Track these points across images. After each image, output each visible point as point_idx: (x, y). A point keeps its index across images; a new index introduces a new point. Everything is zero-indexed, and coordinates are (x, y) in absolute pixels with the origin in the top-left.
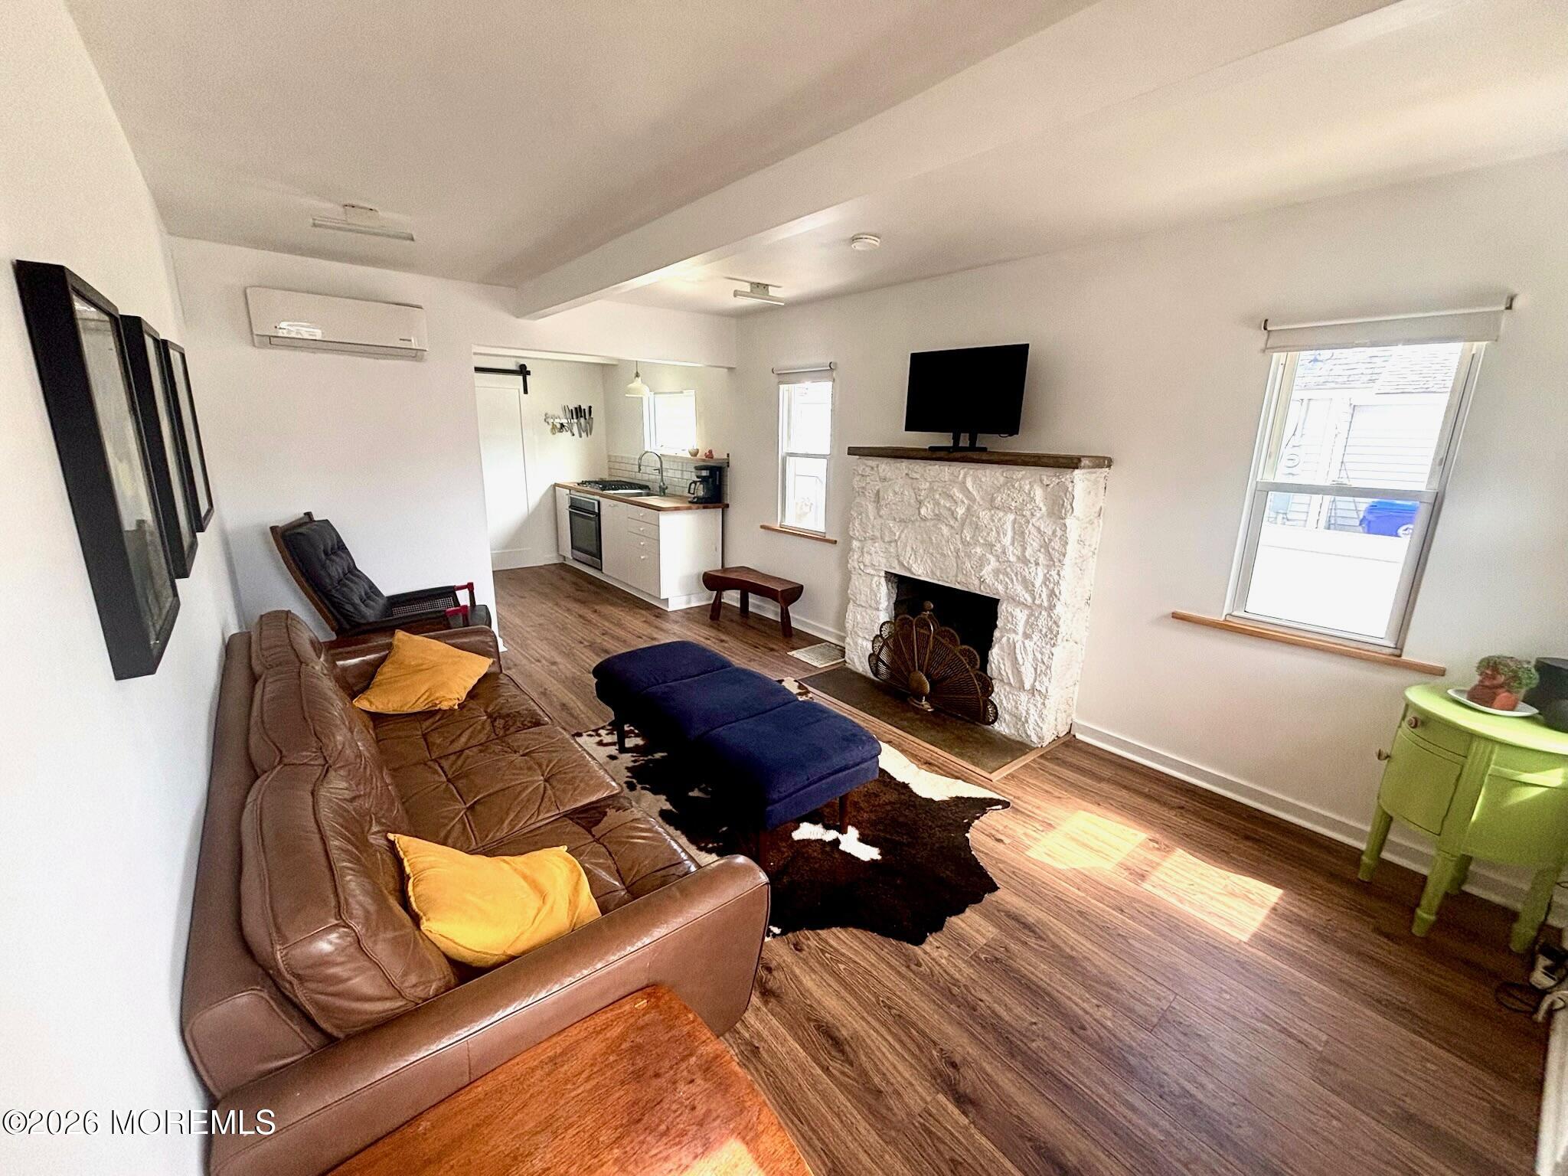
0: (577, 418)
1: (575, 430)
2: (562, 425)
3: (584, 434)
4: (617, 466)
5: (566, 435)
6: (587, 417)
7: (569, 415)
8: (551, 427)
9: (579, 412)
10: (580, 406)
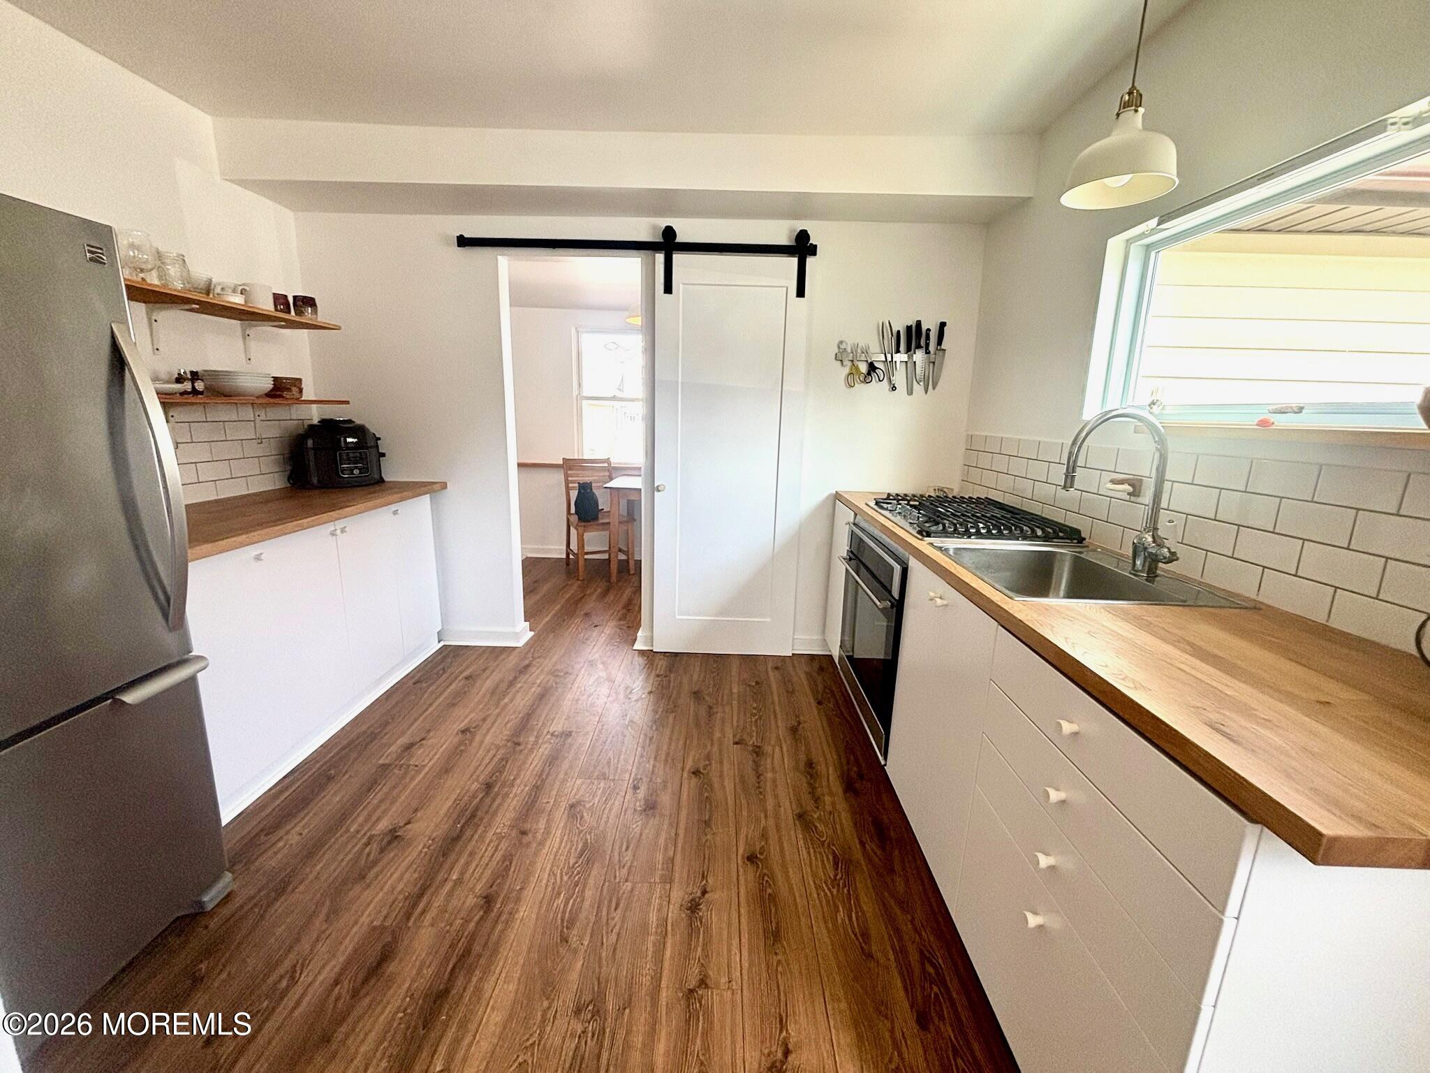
0: (908, 350)
1: (900, 378)
2: (872, 368)
3: (918, 388)
4: (985, 461)
5: (877, 388)
6: (932, 348)
7: (890, 342)
8: (847, 370)
9: (914, 337)
10: (919, 324)
